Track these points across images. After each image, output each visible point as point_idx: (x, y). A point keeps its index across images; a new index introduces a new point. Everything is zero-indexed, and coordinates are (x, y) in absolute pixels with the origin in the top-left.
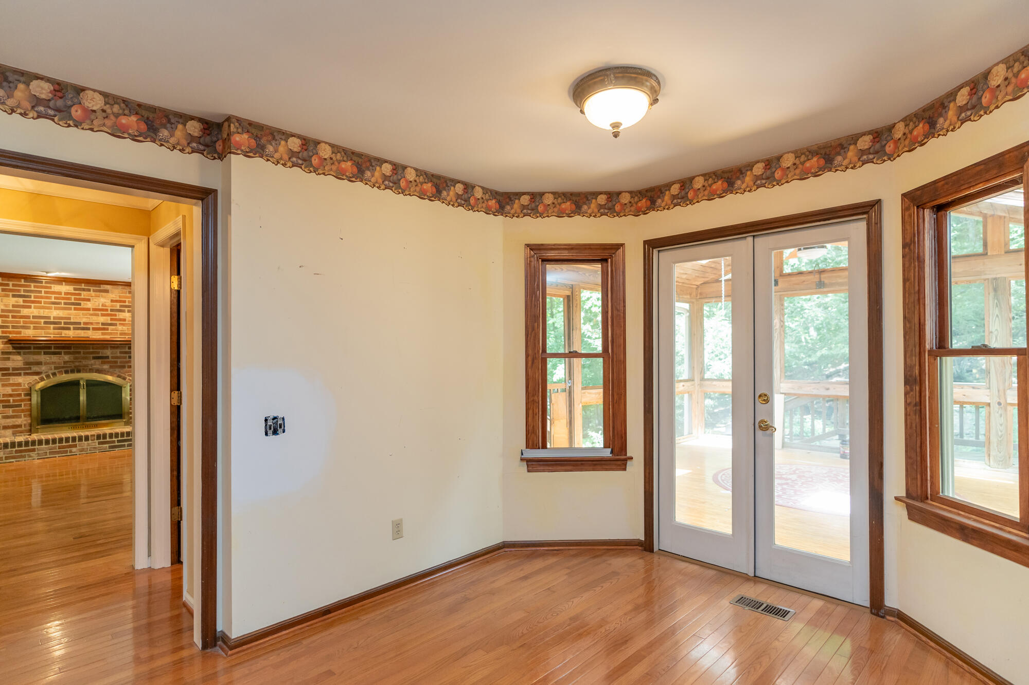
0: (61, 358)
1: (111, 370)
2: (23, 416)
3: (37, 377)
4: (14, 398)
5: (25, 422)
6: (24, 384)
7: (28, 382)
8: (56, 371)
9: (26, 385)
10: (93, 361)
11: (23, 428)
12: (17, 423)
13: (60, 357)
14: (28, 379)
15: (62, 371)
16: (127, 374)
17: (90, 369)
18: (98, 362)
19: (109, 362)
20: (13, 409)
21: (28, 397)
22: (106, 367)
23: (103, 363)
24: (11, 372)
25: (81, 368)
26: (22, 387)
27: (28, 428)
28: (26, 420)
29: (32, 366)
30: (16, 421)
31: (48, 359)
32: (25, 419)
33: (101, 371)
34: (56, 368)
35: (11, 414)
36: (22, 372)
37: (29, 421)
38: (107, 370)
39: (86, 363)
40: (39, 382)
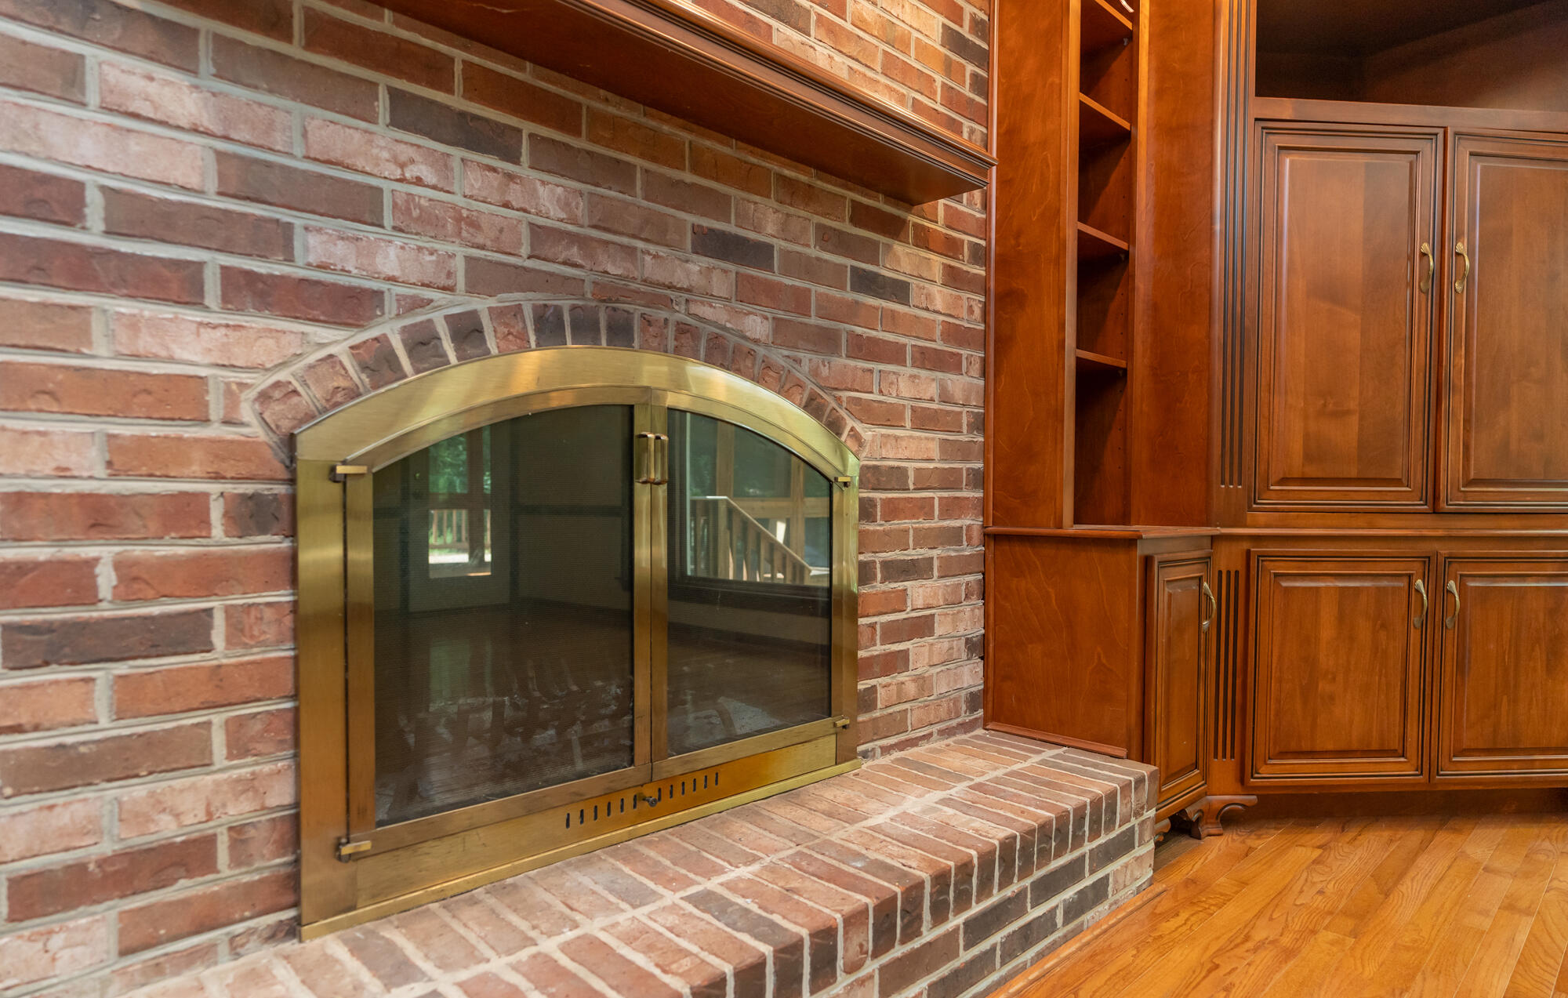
0: (515, 194)
1: (778, 356)
2: (218, 741)
3: (338, 341)
4: (138, 551)
5: (239, 810)
6: (231, 397)
7: (263, 382)
8: (482, 305)
9: (247, 412)
10: (693, 269)
11: (227, 874)
12: (167, 829)
13: (511, 177)
14: (264, 351)
15: (517, 310)
16: (845, 395)
17: (683, 329)
18: (721, 276)
19: (771, 294)
20: (122, 668)
21: (272, 543)
22: (757, 326)
23: (748, 293)
24: (92, 235)
25: (637, 310)
26: (214, 431)
27: (270, 863)
28: (250, 786)
29: (297, 220)
30: (158, 804)
31: (429, 175)
32: (245, 769)
33: (737, 350)
34: (482, 278)
35: (107, 726)
36: (214, 261)
37: (281, 794)
38: (761, 351)
39: (660, 276)
40: (354, 393)
